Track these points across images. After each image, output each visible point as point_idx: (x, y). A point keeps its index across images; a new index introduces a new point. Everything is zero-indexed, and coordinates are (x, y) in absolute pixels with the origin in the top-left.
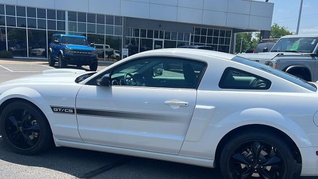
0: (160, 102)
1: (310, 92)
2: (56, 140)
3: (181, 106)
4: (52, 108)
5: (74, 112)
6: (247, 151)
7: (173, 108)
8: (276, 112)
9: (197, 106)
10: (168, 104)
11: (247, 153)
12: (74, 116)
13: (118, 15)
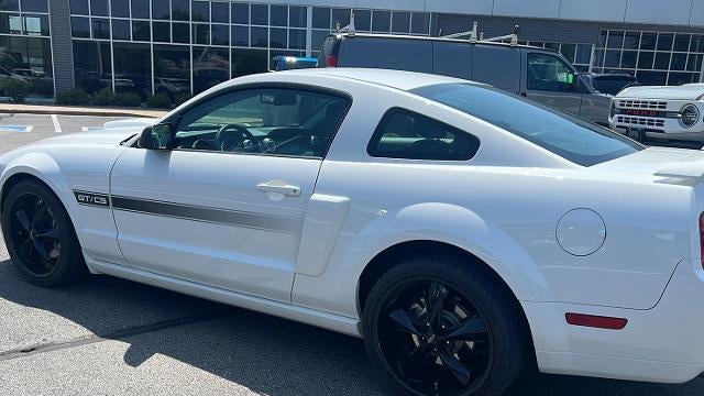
0: (248, 186)
1: (572, 167)
2: (89, 260)
3: (288, 194)
4: (76, 194)
5: (108, 204)
6: (420, 303)
7: (272, 198)
8: (471, 213)
9: (316, 197)
10: (264, 191)
11: (420, 308)
12: (108, 212)
13: (420, 9)
